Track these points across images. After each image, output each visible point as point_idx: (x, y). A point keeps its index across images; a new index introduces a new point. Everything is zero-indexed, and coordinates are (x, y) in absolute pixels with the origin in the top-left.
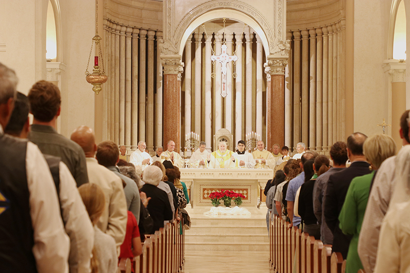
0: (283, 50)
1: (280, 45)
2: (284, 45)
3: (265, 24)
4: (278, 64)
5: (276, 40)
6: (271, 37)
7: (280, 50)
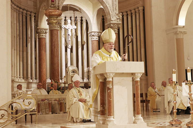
0: (118, 19)
1: (116, 16)
2: (119, 16)
3: (108, 4)
4: (115, 27)
5: (114, 13)
6: (112, 11)
7: (116, 19)
